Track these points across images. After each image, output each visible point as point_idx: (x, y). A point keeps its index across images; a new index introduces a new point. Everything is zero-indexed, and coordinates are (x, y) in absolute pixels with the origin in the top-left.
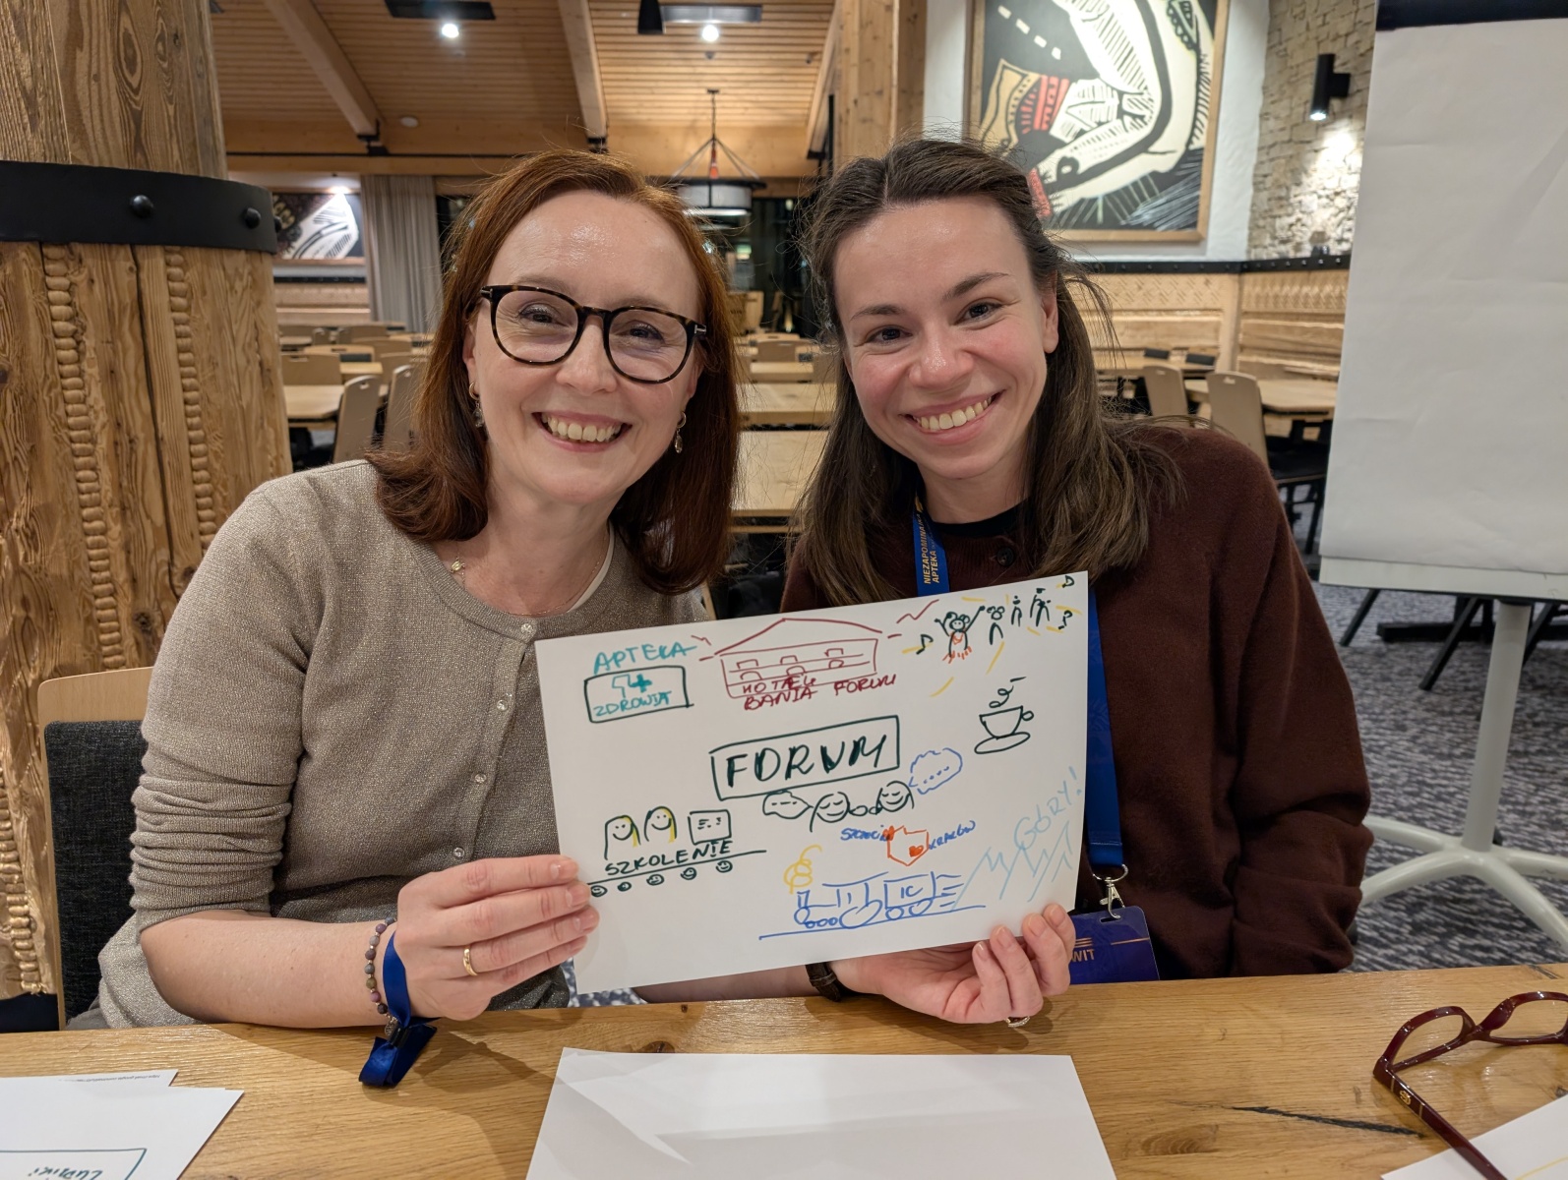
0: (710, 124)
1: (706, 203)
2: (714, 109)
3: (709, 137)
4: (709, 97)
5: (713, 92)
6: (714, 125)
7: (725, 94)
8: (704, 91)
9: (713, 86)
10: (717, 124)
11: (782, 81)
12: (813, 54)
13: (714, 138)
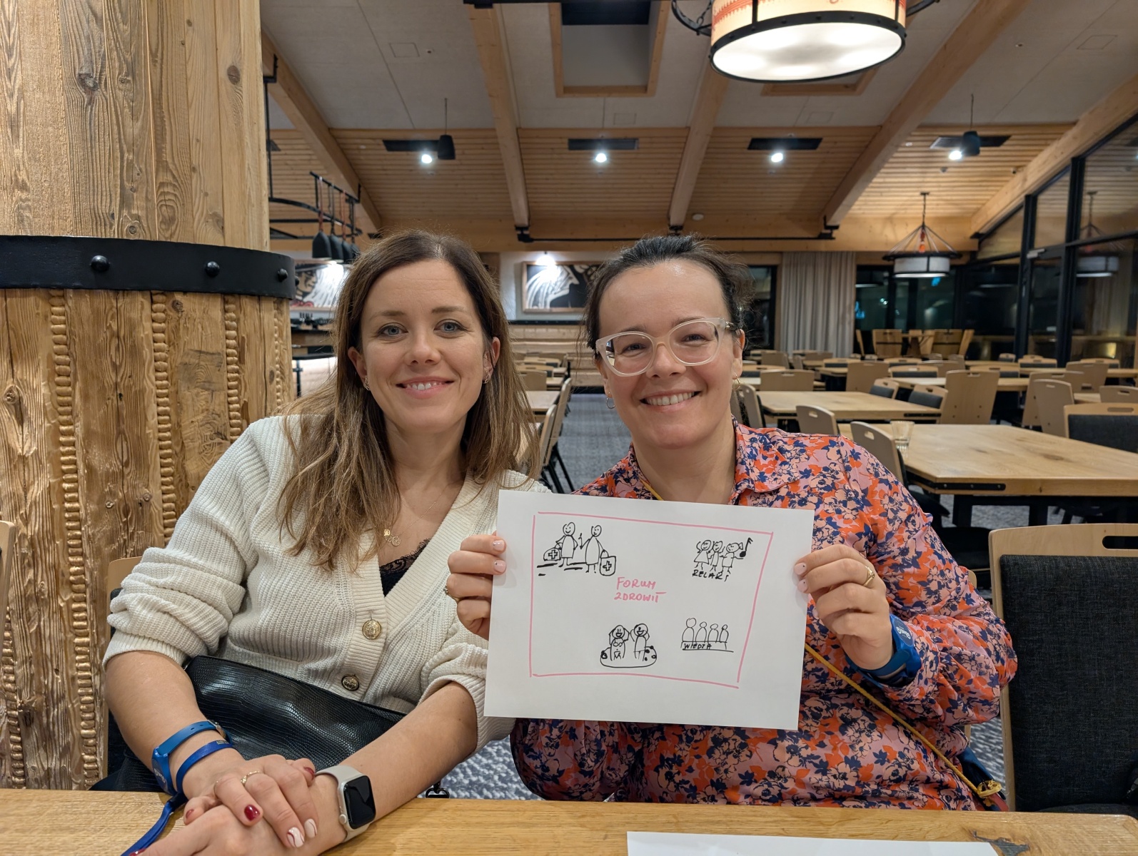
0: (921, 215)
1: (924, 268)
2: (925, 205)
3: (920, 224)
4: (922, 197)
5: (924, 194)
6: (924, 216)
7: (932, 195)
8: (918, 194)
9: (925, 190)
10: (926, 215)
11: (980, 186)
12: (1018, 167)
13: (923, 226)
